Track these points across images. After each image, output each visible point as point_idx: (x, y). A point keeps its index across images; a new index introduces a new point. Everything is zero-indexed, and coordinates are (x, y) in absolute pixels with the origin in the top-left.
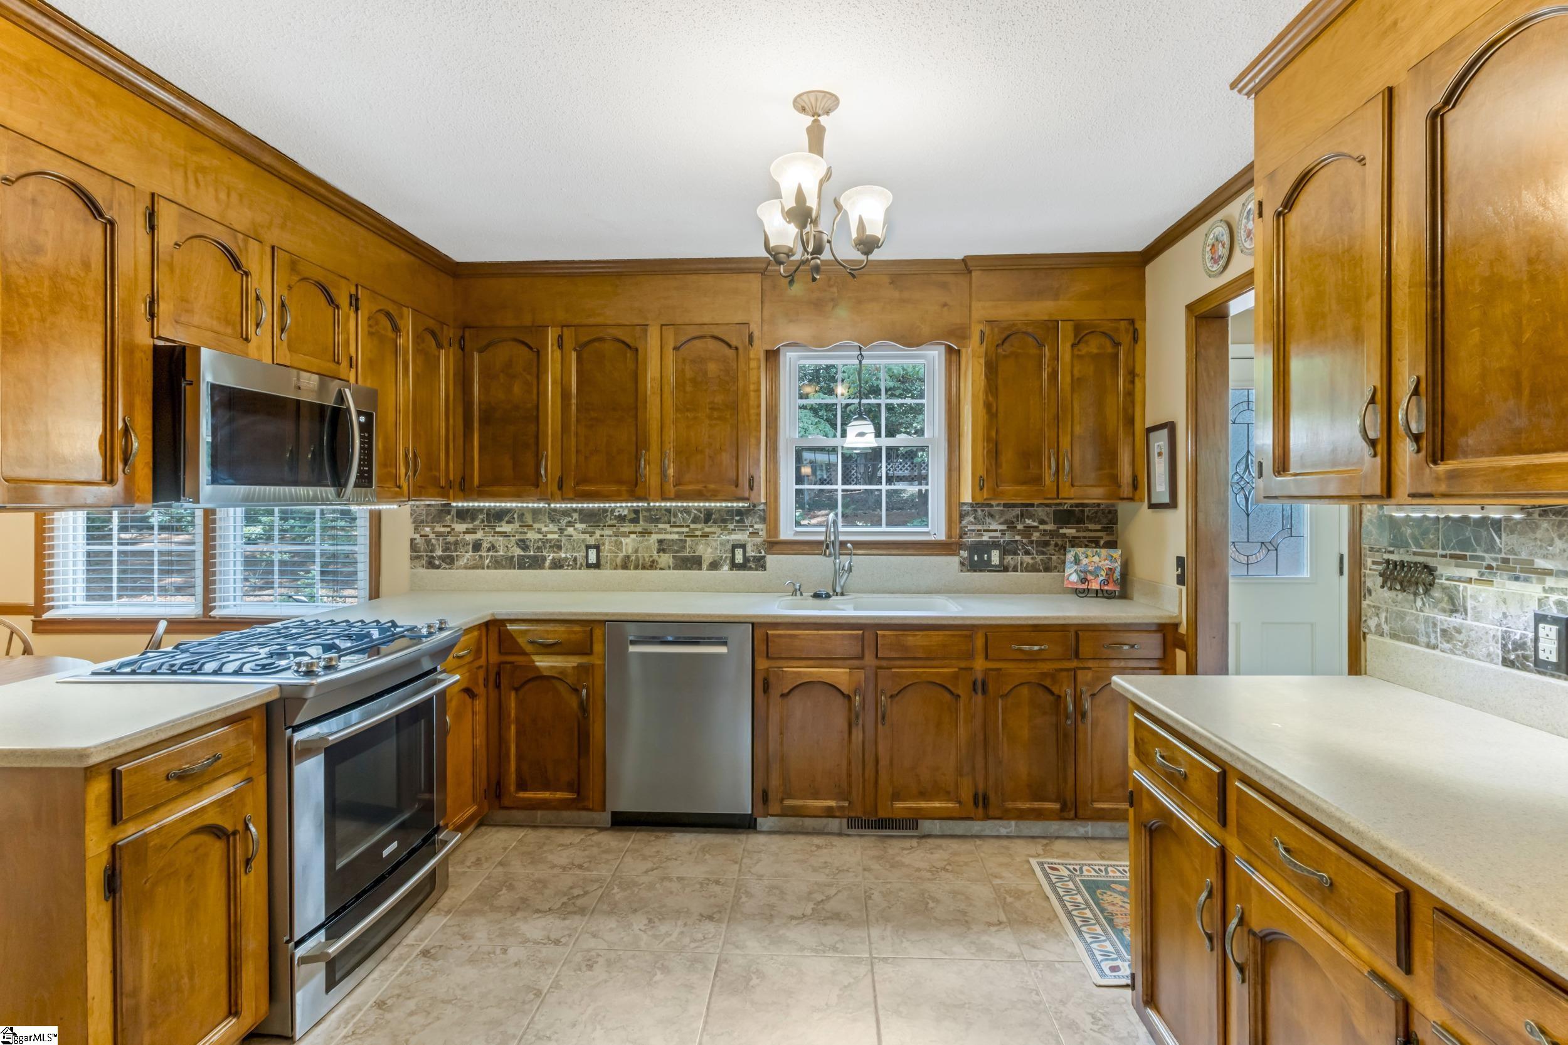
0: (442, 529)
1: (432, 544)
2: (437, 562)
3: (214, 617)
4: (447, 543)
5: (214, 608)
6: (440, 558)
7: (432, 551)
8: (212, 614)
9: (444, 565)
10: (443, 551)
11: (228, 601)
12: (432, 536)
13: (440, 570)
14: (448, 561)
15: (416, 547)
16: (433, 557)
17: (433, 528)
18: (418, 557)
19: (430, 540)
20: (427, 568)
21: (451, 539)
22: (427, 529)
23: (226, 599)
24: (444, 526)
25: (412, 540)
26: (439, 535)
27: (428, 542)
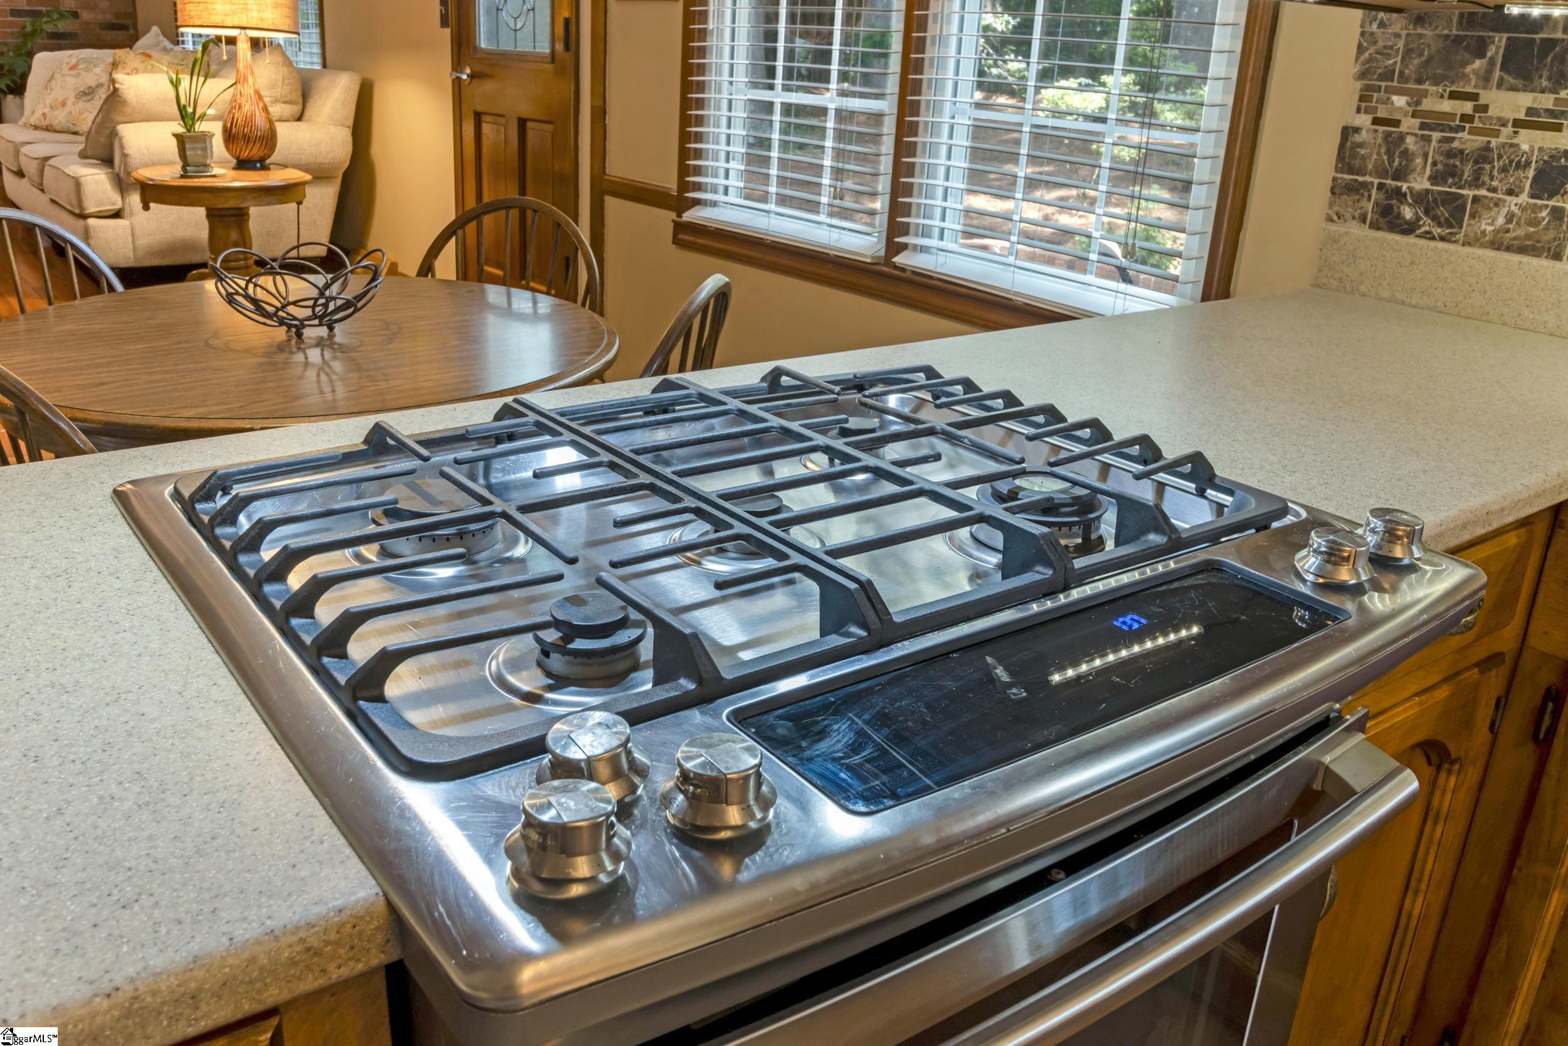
0: (1447, 106)
1: (1405, 154)
2: (1408, 213)
3: (903, 270)
4: (1450, 154)
5: (904, 247)
6: (1420, 198)
7: (1399, 175)
8: (898, 259)
9: (1427, 225)
10: (1433, 179)
11: (929, 236)
12: (1409, 124)
13: (1411, 239)
14: (1443, 212)
15: (1354, 156)
16: (1398, 194)
17: (1417, 98)
18: (1354, 189)
19: (1402, 137)
20: (1375, 226)
21: (1466, 140)
22: (1400, 101)
23: (926, 232)
24: (1453, 96)
25: (1348, 132)
26: (1432, 122)
27: (1394, 143)
